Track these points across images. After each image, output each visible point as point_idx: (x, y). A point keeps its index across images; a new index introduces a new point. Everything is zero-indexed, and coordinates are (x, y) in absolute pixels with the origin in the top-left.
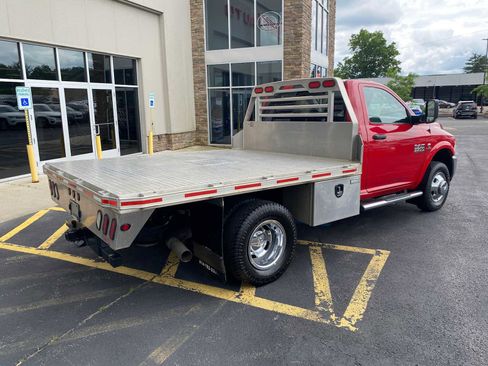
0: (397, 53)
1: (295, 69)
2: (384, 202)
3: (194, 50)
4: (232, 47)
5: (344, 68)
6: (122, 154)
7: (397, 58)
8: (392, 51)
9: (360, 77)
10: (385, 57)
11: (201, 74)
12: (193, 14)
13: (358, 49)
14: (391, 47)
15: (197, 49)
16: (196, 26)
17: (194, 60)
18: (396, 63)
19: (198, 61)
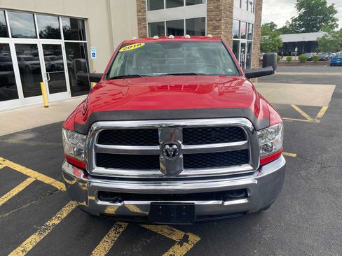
0: (336, 12)
1: (216, 24)
3: (139, 11)
4: (167, 8)
5: (291, 25)
6: (72, 96)
7: (335, 16)
8: (332, 10)
9: (303, 32)
10: (326, 15)
11: (143, 30)
13: (303, 10)
14: (331, 7)
15: (140, 11)
17: (139, 19)
18: (334, 20)
19: (141, 20)
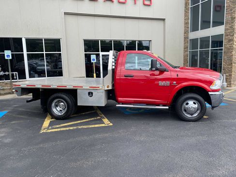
1: (230, 38)
2: (132, 106)
3: (185, 33)
4: (201, 30)
11: (187, 44)
12: (186, 15)
15: (186, 32)
16: (186, 21)
17: (184, 38)
19: (186, 38)
